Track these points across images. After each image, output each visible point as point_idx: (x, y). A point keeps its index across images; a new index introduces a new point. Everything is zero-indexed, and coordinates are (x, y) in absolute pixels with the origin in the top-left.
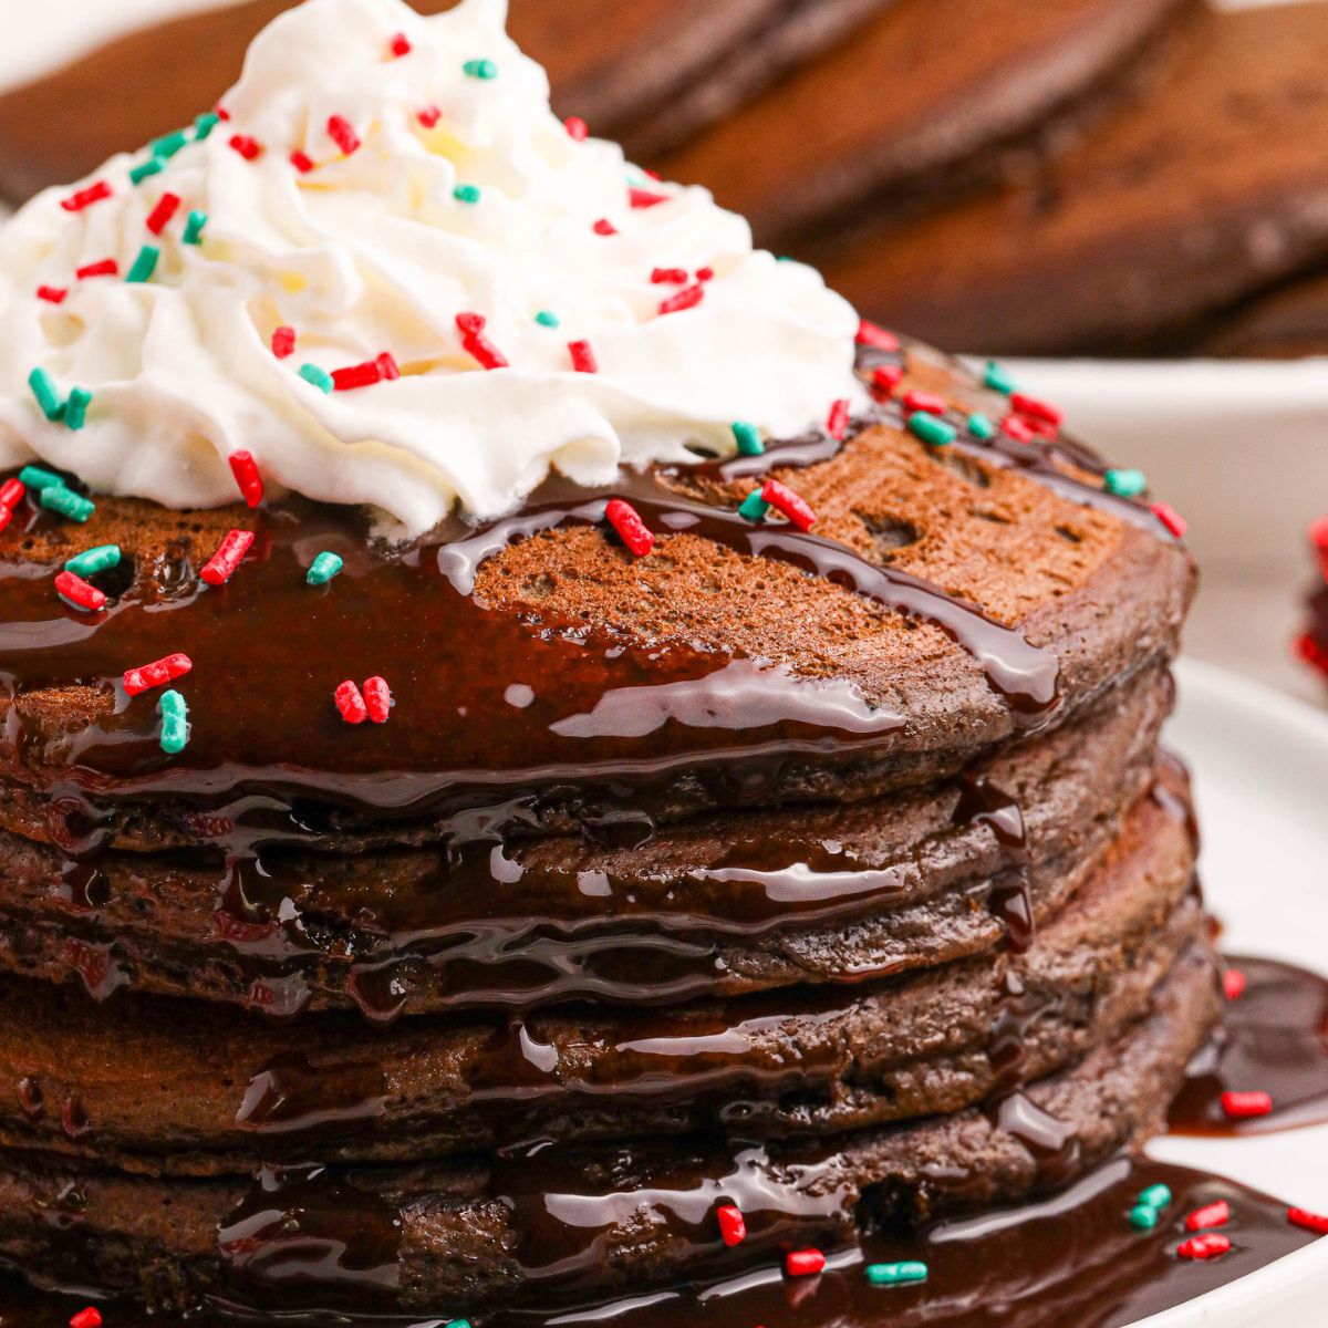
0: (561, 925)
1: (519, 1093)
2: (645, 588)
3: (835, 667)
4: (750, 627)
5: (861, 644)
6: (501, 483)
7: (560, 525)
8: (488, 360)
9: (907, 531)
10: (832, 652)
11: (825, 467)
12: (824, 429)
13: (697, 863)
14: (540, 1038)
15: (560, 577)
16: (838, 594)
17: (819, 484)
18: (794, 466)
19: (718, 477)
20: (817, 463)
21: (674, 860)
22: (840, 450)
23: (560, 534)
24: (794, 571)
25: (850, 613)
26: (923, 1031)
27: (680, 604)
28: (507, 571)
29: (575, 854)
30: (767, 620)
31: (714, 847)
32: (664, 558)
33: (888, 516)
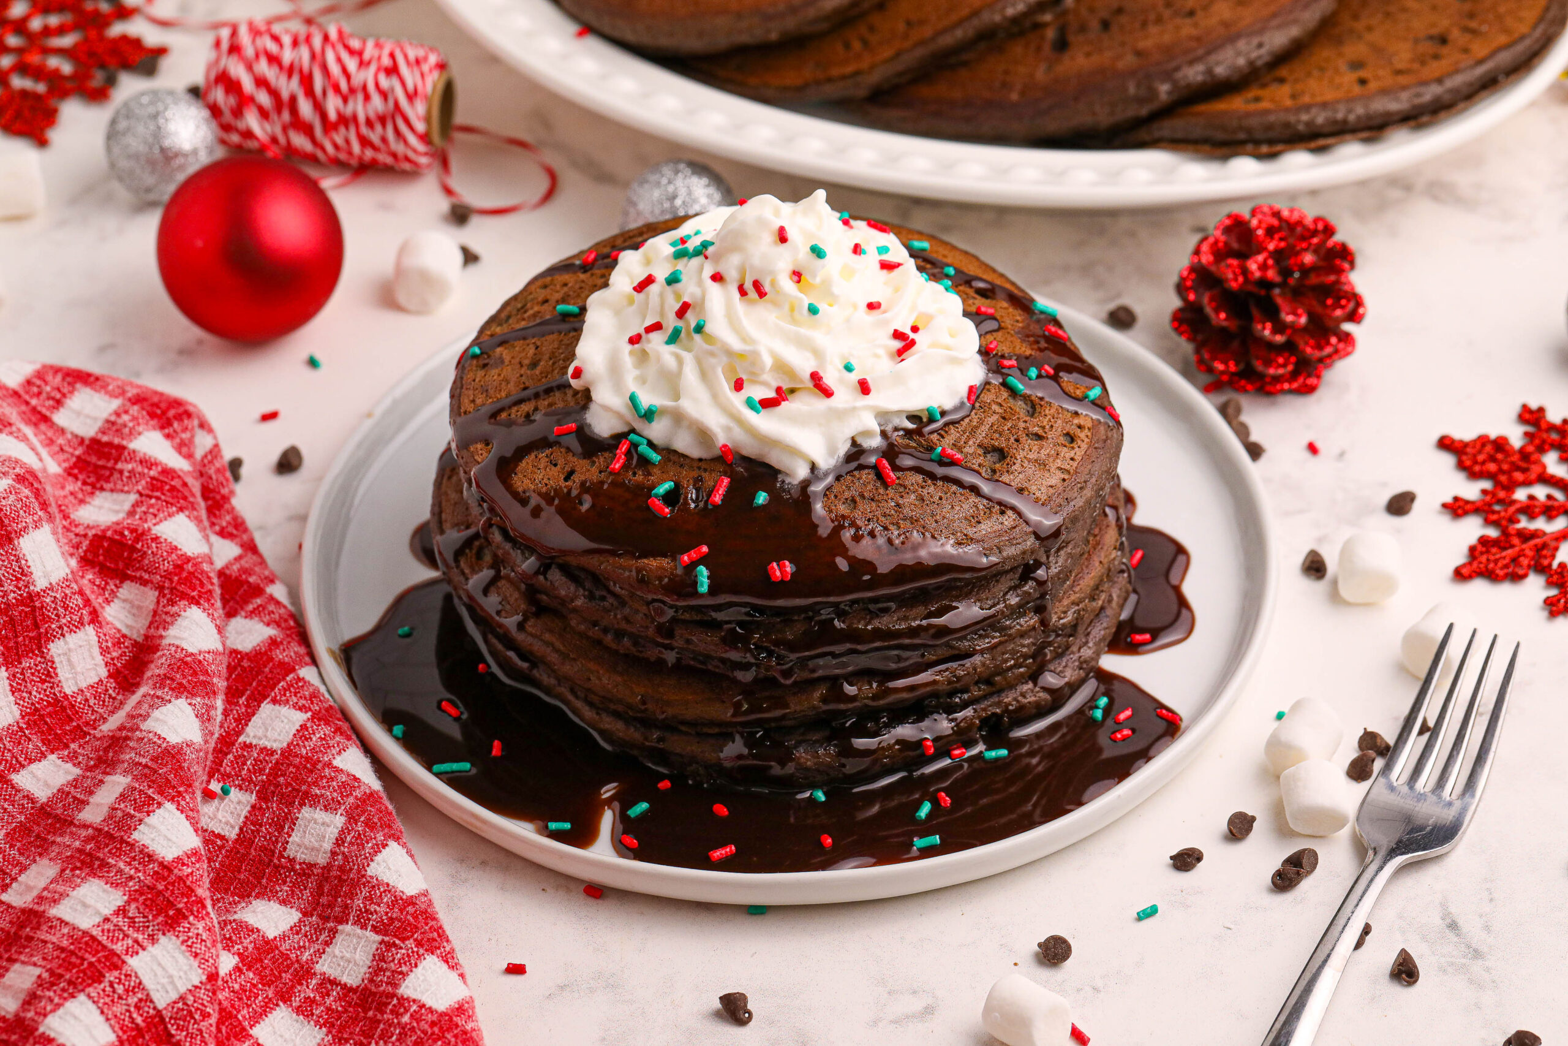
0: (859, 647)
1: (842, 706)
2: (893, 504)
3: (972, 539)
4: (936, 522)
5: (982, 526)
6: (832, 451)
7: (856, 469)
8: (828, 393)
9: (1002, 454)
10: (970, 532)
11: (967, 420)
12: (966, 400)
13: (915, 619)
14: (851, 685)
15: (858, 499)
16: (973, 499)
17: (964, 432)
18: (953, 423)
19: (921, 435)
20: (963, 419)
21: (905, 618)
22: (973, 407)
23: (856, 473)
24: (954, 488)
25: (978, 509)
26: (1006, 661)
27: (907, 511)
28: (836, 496)
29: (865, 619)
30: (944, 518)
31: (921, 610)
32: (901, 485)
33: (993, 446)
